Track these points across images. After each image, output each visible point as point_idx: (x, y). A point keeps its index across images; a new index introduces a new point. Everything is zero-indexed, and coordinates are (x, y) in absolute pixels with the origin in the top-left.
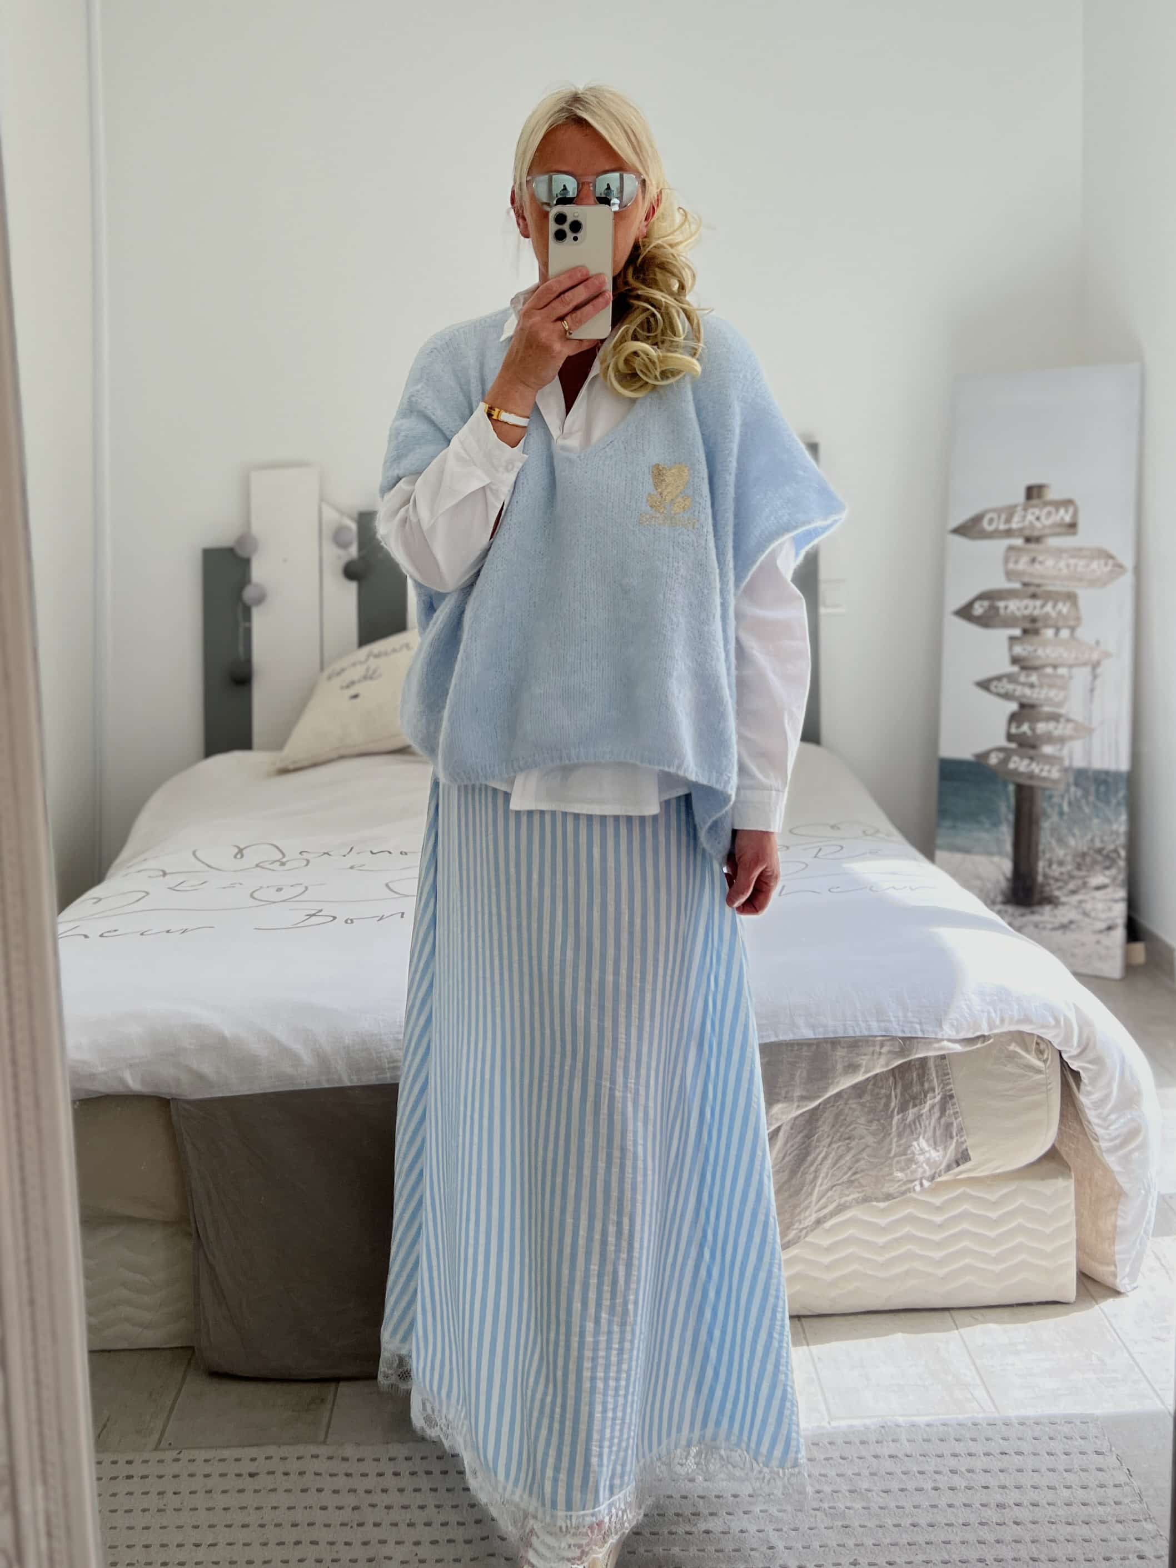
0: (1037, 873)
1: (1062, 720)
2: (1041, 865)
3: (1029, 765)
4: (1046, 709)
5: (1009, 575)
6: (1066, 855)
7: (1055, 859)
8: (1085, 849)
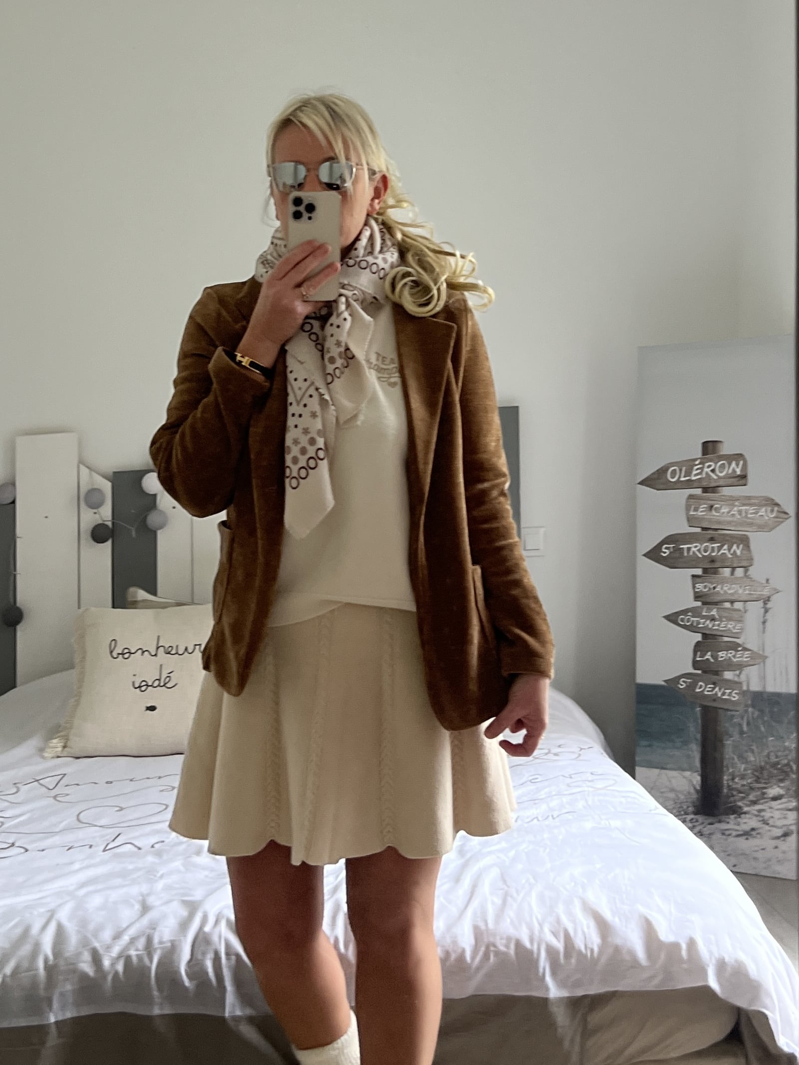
0: (722, 786)
1: (740, 649)
2: (725, 777)
3: (714, 688)
4: (726, 639)
5: (691, 521)
6: (745, 770)
7: (737, 773)
8: (763, 764)
